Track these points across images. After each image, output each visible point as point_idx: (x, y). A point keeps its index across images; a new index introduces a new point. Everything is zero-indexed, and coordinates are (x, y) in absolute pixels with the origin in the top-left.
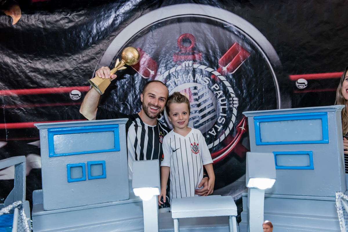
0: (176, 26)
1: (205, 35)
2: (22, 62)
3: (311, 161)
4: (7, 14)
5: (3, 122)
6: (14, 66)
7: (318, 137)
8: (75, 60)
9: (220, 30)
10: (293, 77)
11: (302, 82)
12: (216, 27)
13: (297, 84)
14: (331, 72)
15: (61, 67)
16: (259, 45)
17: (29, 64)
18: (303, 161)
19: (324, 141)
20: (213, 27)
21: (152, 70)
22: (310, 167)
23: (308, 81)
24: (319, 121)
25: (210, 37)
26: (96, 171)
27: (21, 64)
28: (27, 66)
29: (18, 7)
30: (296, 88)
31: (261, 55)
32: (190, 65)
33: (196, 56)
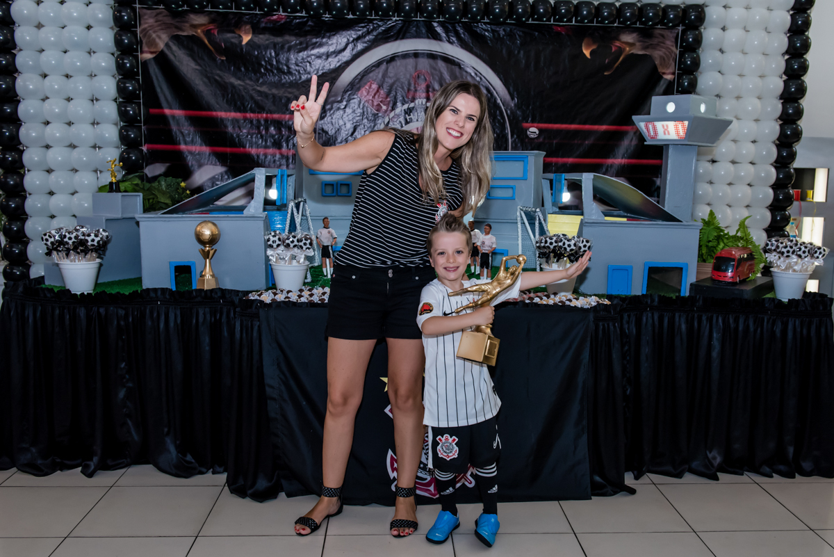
0: (411, 61)
1: (441, 73)
2: (249, 84)
3: (514, 193)
4: (237, 32)
5: (226, 146)
6: (241, 88)
7: (520, 175)
8: (304, 87)
9: (457, 70)
10: (525, 125)
11: (533, 131)
12: (453, 67)
13: (528, 133)
14: (563, 123)
15: (290, 93)
16: (494, 89)
17: (256, 87)
18: (508, 193)
19: (524, 179)
20: (450, 65)
21: (384, 105)
22: (512, 199)
23: (540, 130)
24: (522, 163)
25: (447, 76)
26: (344, 190)
27: (248, 86)
28: (254, 89)
29: (248, 27)
30: (527, 136)
31: (495, 100)
32: (424, 103)
33: (431, 94)
